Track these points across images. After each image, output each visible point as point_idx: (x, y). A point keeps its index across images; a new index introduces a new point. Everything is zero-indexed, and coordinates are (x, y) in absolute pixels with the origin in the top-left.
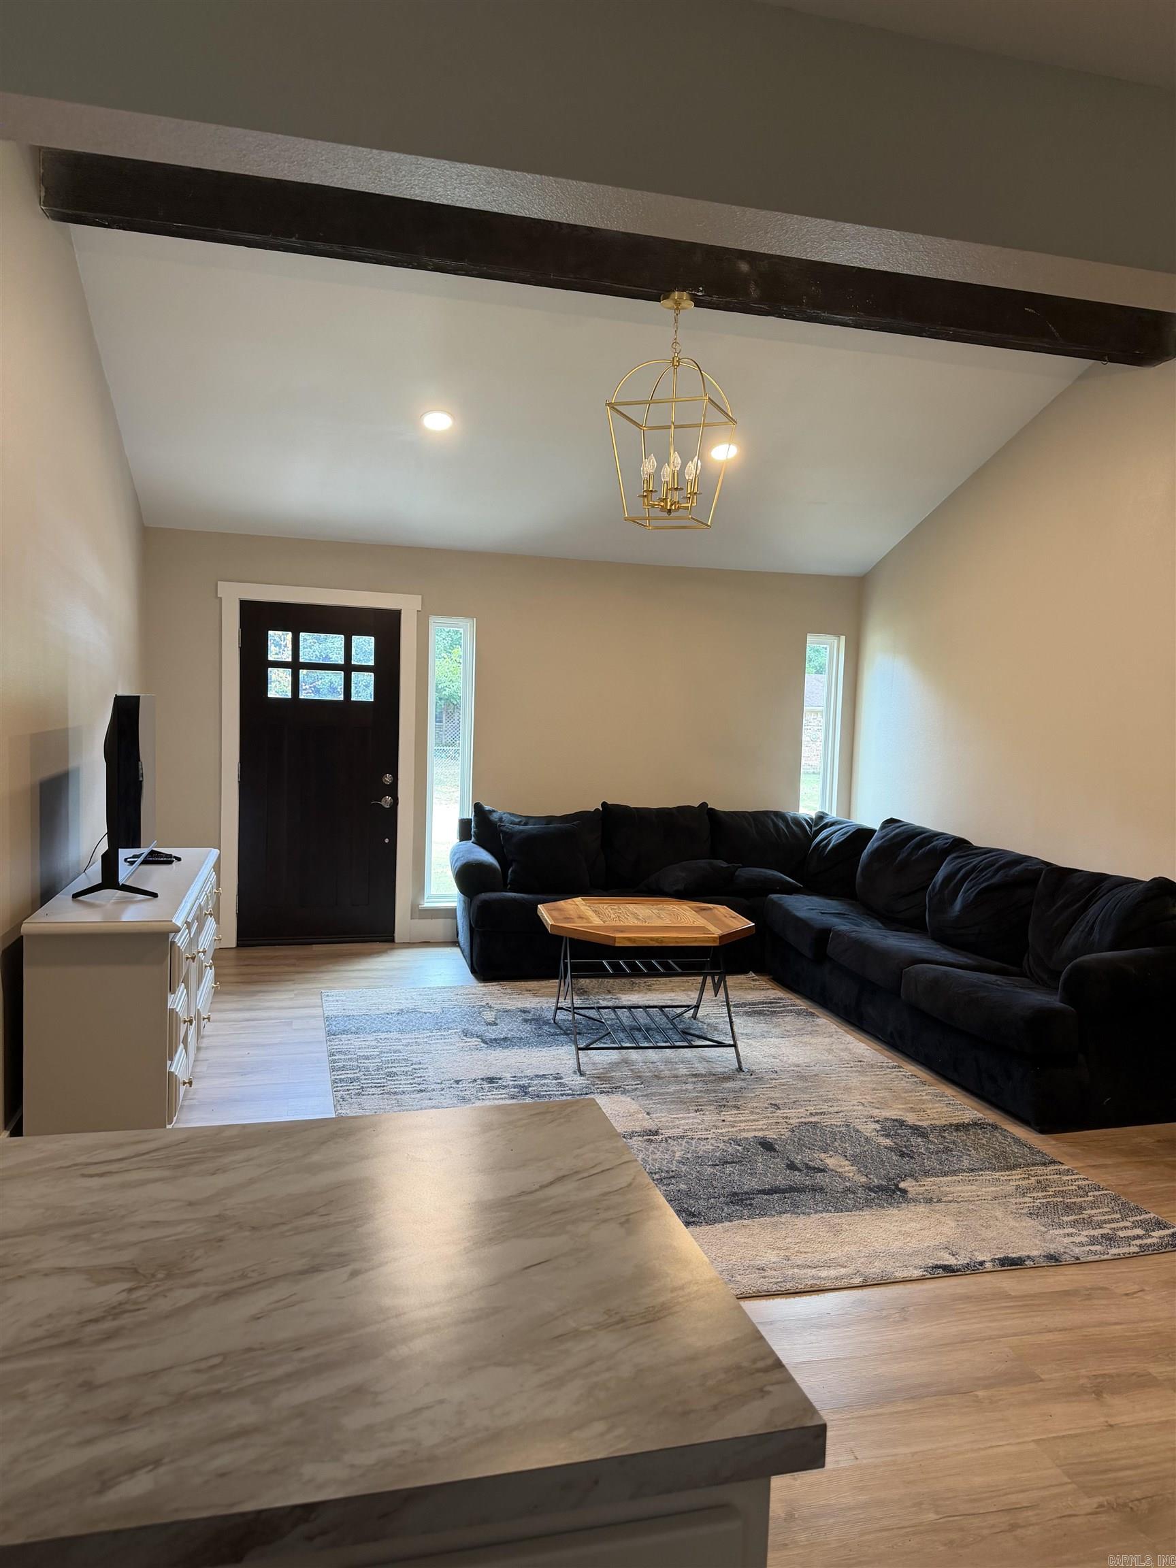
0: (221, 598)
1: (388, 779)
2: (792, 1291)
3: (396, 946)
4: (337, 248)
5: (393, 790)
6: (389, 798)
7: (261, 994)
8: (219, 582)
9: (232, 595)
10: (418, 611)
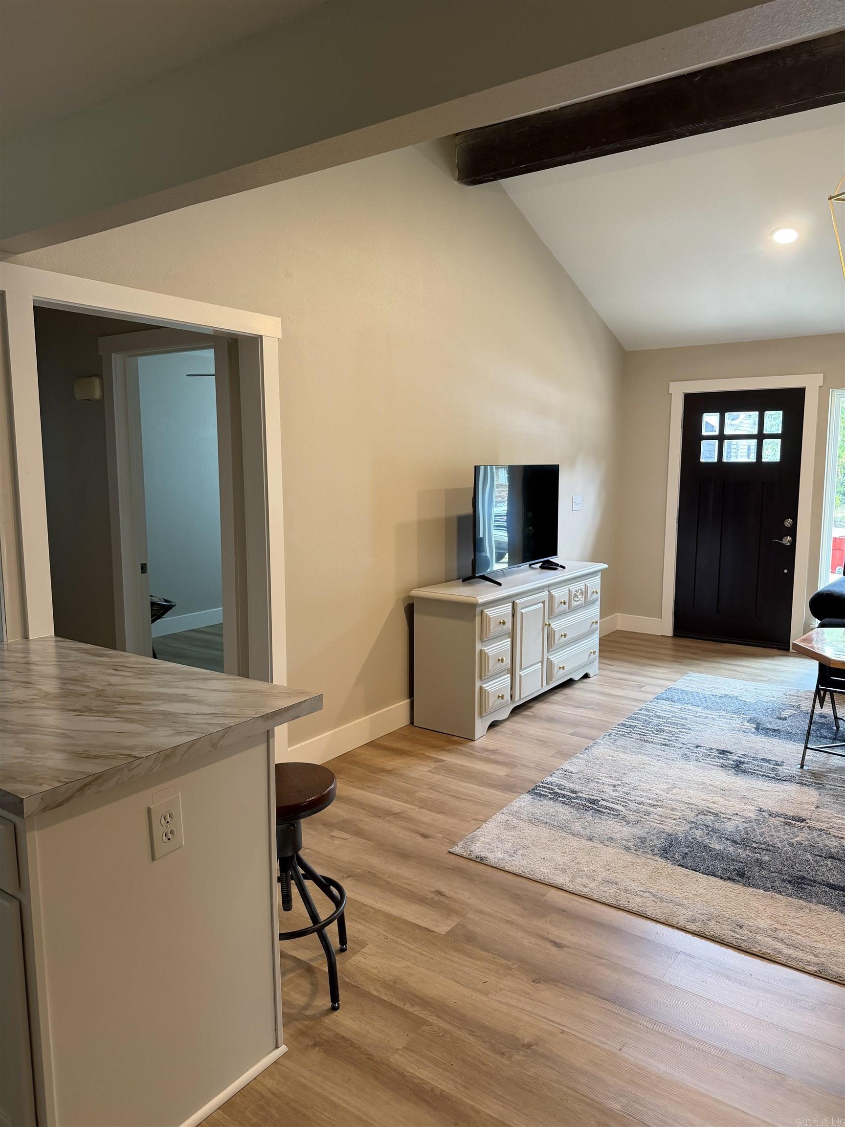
0: (671, 394)
1: (788, 522)
2: (742, 949)
3: (790, 654)
4: (617, 145)
5: (792, 531)
6: (789, 538)
7: (650, 666)
8: (670, 383)
9: (678, 391)
10: (820, 387)
